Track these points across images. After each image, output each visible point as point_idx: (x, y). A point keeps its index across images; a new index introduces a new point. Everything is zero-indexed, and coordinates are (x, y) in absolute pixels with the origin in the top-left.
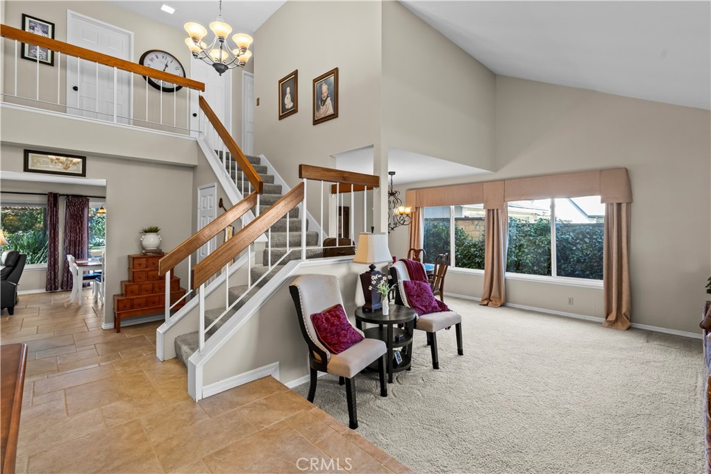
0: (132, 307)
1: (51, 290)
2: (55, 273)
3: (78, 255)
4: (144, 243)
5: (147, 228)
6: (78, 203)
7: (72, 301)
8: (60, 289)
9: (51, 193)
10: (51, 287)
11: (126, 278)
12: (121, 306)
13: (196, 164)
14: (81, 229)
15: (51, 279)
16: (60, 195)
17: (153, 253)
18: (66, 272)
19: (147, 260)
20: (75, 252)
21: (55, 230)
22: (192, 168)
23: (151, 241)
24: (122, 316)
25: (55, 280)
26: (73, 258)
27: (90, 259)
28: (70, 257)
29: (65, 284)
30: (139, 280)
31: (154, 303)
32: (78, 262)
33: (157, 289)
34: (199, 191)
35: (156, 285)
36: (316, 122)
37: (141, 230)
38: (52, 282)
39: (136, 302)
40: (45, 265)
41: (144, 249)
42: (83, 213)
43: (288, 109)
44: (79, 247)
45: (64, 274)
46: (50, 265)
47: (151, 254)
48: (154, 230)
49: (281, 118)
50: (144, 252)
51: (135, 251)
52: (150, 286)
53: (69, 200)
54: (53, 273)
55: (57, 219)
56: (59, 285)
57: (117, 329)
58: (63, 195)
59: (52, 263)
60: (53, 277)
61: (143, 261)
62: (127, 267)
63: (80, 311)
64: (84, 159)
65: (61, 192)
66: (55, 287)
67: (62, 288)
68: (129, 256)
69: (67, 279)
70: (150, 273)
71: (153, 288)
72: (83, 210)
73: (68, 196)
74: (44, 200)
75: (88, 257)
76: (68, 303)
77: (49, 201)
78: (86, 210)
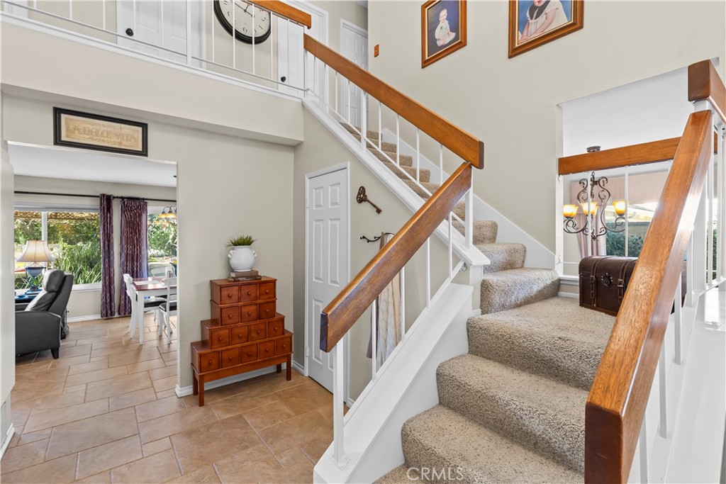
0: (220, 365)
1: (107, 316)
2: (110, 295)
3: (136, 274)
4: (234, 262)
5: (236, 237)
6: (134, 207)
7: (131, 335)
8: (117, 315)
9: (104, 195)
10: (107, 312)
11: (208, 316)
12: (205, 363)
13: (302, 139)
14: (139, 240)
15: (106, 303)
16: (114, 197)
17: (247, 277)
18: (123, 294)
19: (240, 290)
20: (133, 269)
21: (109, 241)
22: (294, 147)
23: (243, 259)
24: (206, 378)
25: (111, 304)
26: (131, 278)
27: (150, 279)
28: (127, 277)
29: (122, 308)
30: (229, 321)
31: (249, 356)
32: (138, 283)
33: (254, 335)
34: (307, 181)
35: (252, 328)
36: (514, 52)
37: (227, 240)
38: (108, 307)
39: (225, 355)
40: (99, 285)
41: (232, 270)
42: (140, 220)
43: (443, 47)
44: (137, 261)
45: (121, 297)
46: (104, 285)
47: (244, 279)
48: (246, 242)
49: (425, 63)
50: (233, 275)
51: (219, 274)
52: (244, 331)
53: (124, 203)
54: (108, 295)
55: (112, 227)
56: (116, 310)
57: (199, 395)
58: (117, 197)
59: (107, 283)
60: (108, 300)
61: (234, 291)
62: (210, 299)
63: (143, 353)
64: (144, 127)
65: (115, 194)
66: (111, 312)
67: (119, 314)
68: (212, 283)
69: (125, 302)
70: (245, 310)
71: (249, 332)
72: (140, 216)
73: (123, 198)
74: (95, 203)
75: (148, 276)
76: (127, 338)
77: (101, 205)
78: (144, 216)
